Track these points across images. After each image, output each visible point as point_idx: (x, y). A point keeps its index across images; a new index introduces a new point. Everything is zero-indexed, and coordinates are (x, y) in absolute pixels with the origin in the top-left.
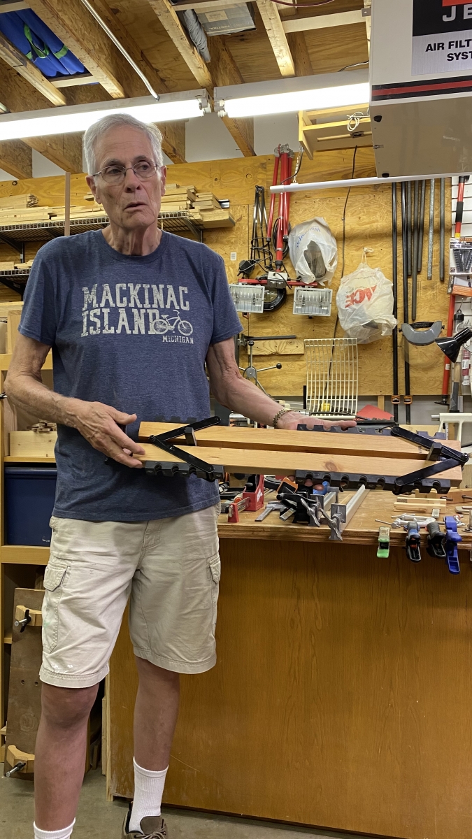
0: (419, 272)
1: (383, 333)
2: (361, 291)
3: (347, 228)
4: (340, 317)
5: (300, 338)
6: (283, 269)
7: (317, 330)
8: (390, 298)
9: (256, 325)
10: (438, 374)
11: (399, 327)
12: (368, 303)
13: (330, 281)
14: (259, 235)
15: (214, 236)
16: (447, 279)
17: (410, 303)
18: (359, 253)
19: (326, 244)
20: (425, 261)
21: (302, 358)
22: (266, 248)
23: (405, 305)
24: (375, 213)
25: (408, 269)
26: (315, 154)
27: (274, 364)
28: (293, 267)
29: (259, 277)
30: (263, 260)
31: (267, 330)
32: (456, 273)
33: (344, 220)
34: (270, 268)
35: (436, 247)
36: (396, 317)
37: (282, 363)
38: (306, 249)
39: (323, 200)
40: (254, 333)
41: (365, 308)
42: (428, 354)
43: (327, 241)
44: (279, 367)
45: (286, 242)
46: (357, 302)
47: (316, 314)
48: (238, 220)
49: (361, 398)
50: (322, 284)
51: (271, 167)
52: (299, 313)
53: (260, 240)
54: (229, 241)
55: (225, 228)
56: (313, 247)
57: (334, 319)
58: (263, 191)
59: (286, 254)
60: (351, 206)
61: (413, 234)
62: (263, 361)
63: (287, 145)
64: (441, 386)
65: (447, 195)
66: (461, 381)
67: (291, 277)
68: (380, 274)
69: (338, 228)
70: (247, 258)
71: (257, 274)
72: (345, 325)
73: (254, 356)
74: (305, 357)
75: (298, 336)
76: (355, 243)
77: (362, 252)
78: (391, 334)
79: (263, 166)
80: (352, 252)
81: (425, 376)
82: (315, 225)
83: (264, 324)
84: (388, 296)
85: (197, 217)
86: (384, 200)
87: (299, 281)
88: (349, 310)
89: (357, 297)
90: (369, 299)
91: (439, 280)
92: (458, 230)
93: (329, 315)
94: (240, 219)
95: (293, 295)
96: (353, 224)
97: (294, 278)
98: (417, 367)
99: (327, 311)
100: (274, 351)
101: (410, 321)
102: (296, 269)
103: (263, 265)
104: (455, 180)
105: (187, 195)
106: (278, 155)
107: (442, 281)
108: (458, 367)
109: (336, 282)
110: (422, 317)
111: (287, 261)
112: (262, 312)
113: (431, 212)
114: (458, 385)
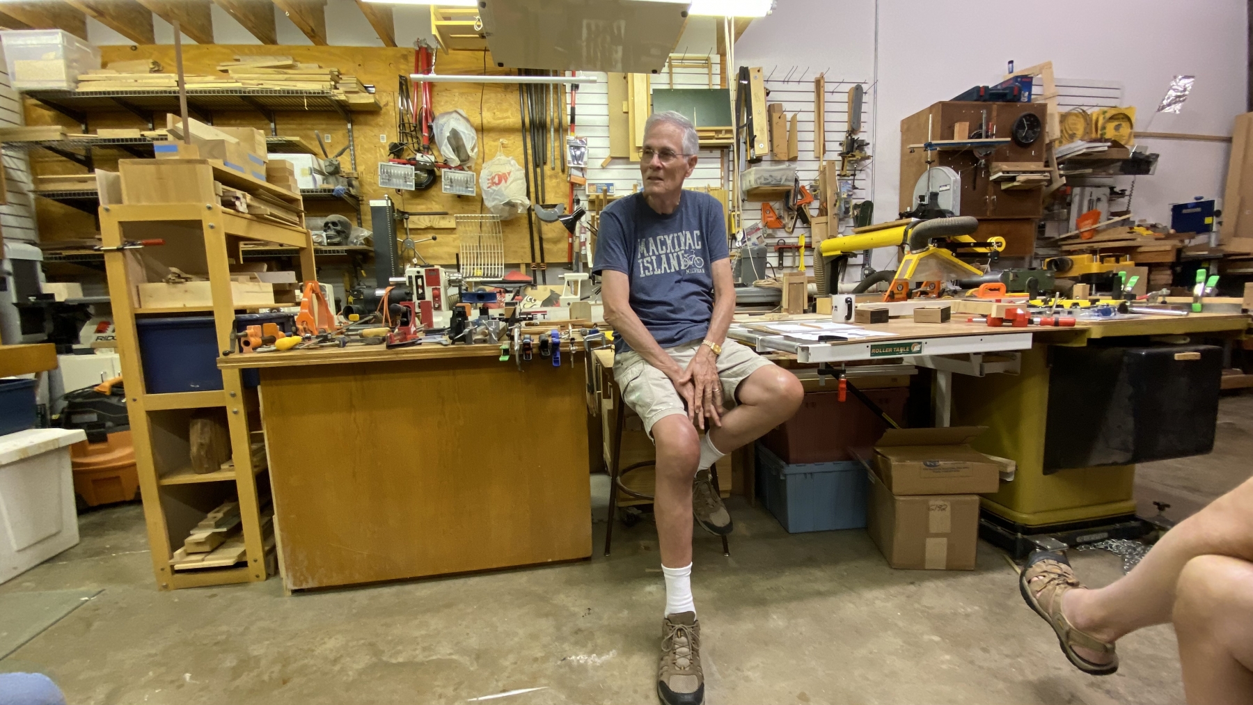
0: (545, 163)
1: (519, 211)
2: (499, 175)
3: (485, 121)
4: (484, 197)
5: (451, 215)
6: (430, 153)
7: (466, 208)
8: (522, 183)
9: (410, 202)
10: (564, 246)
11: (532, 207)
12: (505, 185)
13: (473, 166)
14: (406, 121)
15: (361, 118)
16: (566, 170)
17: (540, 188)
18: (495, 143)
19: (466, 132)
20: (549, 154)
21: (455, 231)
22: (414, 133)
23: (535, 189)
24: (507, 111)
25: (538, 159)
26: (450, 51)
27: (430, 236)
28: (439, 151)
29: (408, 158)
30: (410, 144)
31: (421, 208)
32: (572, 165)
33: (481, 114)
34: (419, 151)
35: (557, 144)
36: (529, 198)
37: (437, 236)
38: (448, 134)
39: (462, 94)
40: (409, 209)
41: (503, 189)
42: (556, 230)
43: (467, 129)
44: (434, 239)
45: (430, 128)
46: (497, 184)
47: (464, 193)
48: (385, 105)
49: (508, 266)
50: (465, 168)
51: (412, 59)
52: (448, 192)
53: (407, 125)
54: (378, 125)
55: (371, 112)
56: (455, 135)
57: (480, 199)
58: (406, 80)
59: (432, 139)
60: (486, 102)
61: (538, 131)
62: (420, 234)
63: (425, 40)
64: (567, 255)
65: (563, 101)
66: (580, 250)
67: (438, 160)
68: (513, 162)
69: (477, 120)
70: (396, 141)
71: (406, 156)
72: (489, 204)
73: (411, 229)
74: (457, 231)
75: (450, 212)
76: (492, 135)
77: (498, 143)
78: (526, 212)
79: (405, 57)
80: (490, 142)
81: (555, 248)
82: (455, 115)
83: (418, 201)
84: (520, 182)
85: (343, 97)
86: (514, 98)
87: (446, 164)
88: (490, 190)
89: (496, 180)
90: (506, 182)
91: (560, 171)
92: (573, 131)
93: (474, 195)
94: (386, 105)
95: (440, 176)
96: (488, 118)
97: (441, 160)
98: (549, 240)
99: (473, 192)
100: (429, 225)
101: (541, 203)
102: (442, 153)
103: (412, 148)
104: (568, 89)
105: (330, 76)
106: (418, 49)
107: (563, 171)
108: (578, 240)
109: (478, 167)
110: (549, 201)
111: (434, 146)
112: (413, 189)
113: (551, 114)
114: (578, 254)
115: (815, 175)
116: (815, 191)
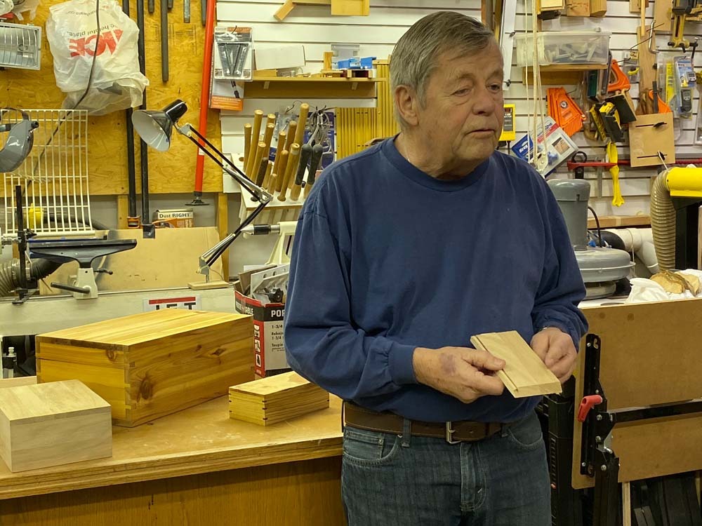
0: (170, 10)
2: (97, 37)
7: (14, 88)
12: (111, 56)
13: (33, 11)
41: (104, 64)
46: (92, 53)
50: (21, 18)
89: (92, 45)
90: (112, 50)
91: (199, 23)
93: (37, 68)
99: (33, 62)
107: (204, 24)
110: (177, 76)
115: (632, 42)
116: (633, 69)
